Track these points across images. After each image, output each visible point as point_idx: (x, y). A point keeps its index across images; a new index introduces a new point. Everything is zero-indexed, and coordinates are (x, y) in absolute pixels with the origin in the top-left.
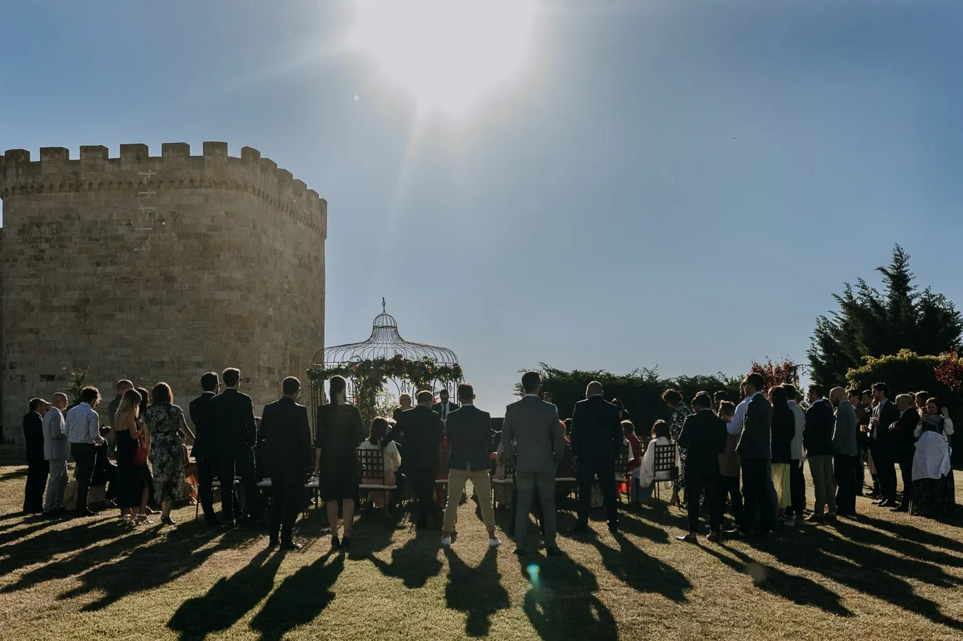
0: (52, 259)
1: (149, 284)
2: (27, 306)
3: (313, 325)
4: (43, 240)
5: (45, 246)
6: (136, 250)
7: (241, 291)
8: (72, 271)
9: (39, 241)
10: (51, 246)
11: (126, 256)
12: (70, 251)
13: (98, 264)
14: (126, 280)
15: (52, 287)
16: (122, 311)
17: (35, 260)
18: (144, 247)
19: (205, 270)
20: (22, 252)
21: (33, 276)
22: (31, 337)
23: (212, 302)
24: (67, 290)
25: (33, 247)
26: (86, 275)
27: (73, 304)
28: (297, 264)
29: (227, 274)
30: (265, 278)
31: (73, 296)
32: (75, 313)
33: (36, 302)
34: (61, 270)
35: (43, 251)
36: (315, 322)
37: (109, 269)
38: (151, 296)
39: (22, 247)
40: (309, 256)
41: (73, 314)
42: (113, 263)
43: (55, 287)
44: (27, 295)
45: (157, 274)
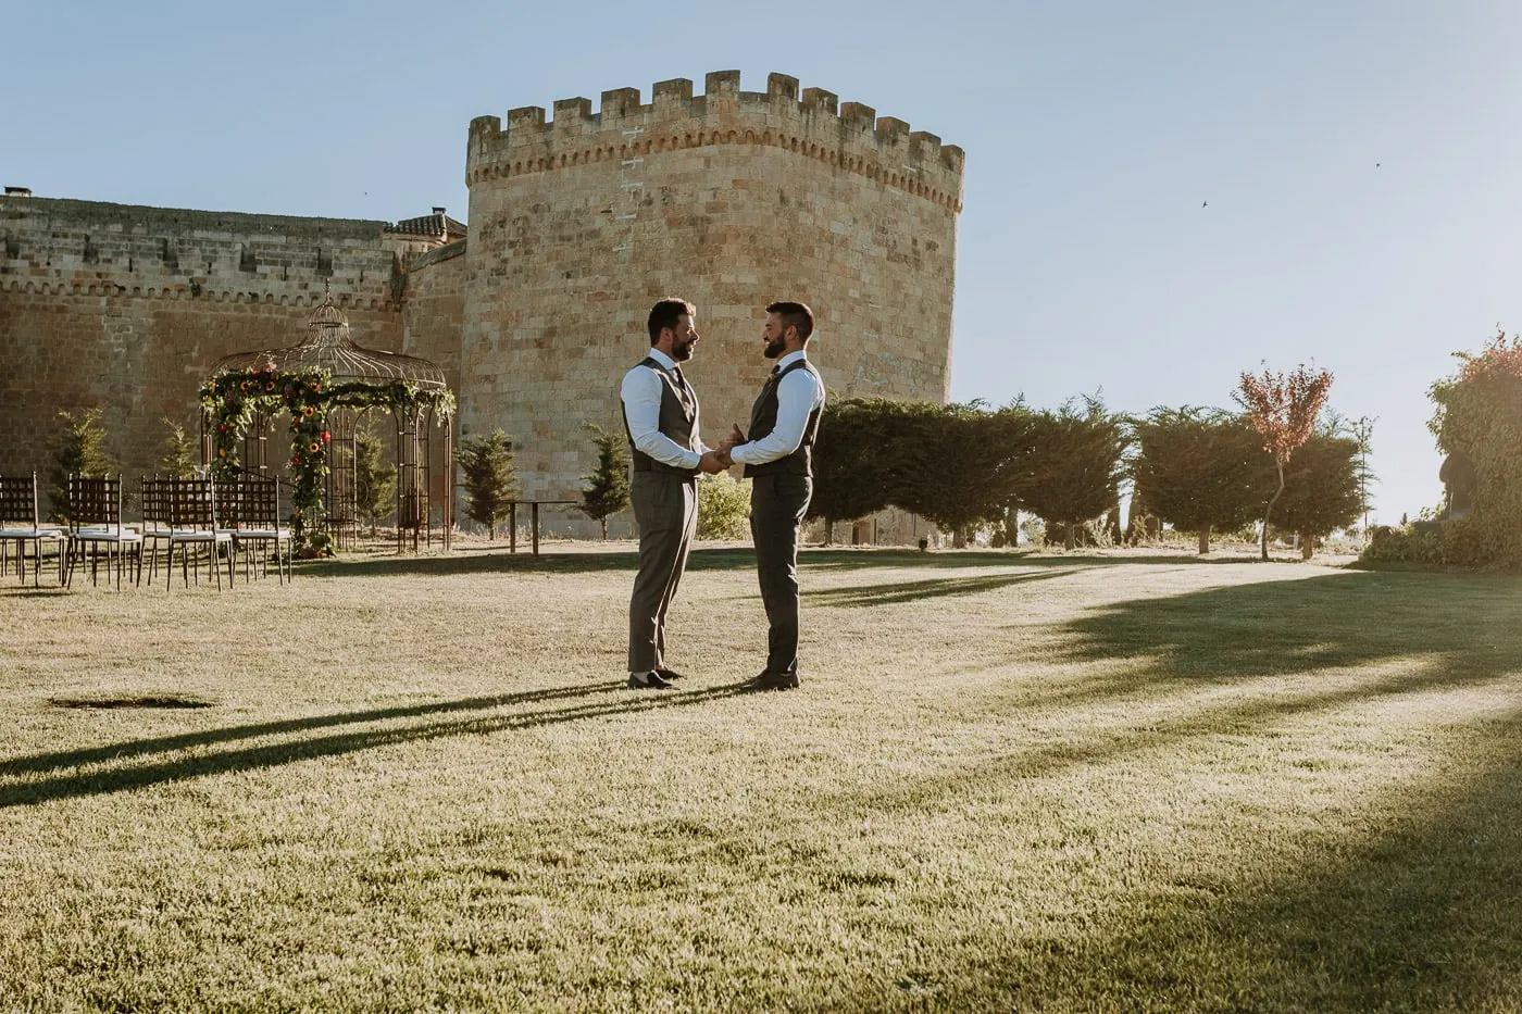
0: (515, 272)
1: (629, 300)
2: (485, 342)
3: (919, 356)
4: (507, 246)
5: (508, 253)
6: (615, 250)
7: (753, 304)
8: (538, 288)
9: (502, 247)
10: (516, 254)
11: (602, 260)
12: (537, 258)
13: (568, 276)
14: (601, 296)
15: (514, 314)
16: (593, 343)
17: (497, 275)
18: (625, 245)
19: (700, 273)
20: (482, 266)
21: (493, 297)
22: (487, 388)
23: (708, 324)
24: (532, 316)
25: (495, 256)
26: (554, 292)
27: (537, 337)
28: (885, 256)
29: (732, 279)
30: (803, 281)
31: (536, 325)
32: (538, 350)
33: (495, 337)
34: (524, 286)
35: (505, 261)
36: (923, 350)
37: (582, 282)
38: (631, 319)
39: (482, 257)
40: (915, 242)
41: (535, 352)
42: (587, 272)
43: (518, 312)
44: (486, 326)
45: (639, 285)
